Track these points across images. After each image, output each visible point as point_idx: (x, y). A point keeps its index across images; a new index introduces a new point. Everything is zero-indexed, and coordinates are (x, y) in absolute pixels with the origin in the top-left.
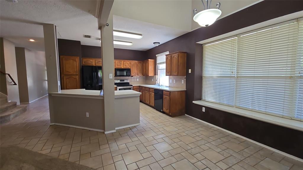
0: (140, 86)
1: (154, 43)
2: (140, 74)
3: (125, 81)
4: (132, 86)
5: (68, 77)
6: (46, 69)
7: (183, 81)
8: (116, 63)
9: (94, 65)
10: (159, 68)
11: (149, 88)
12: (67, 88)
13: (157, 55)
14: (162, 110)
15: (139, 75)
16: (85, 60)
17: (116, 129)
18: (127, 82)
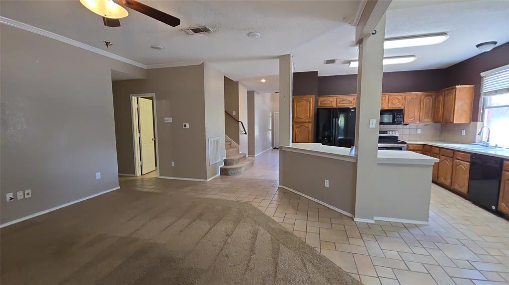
0: (424, 145)
1: (478, 46)
2: (426, 120)
3: (389, 134)
4: (405, 143)
5: (299, 125)
6: (271, 115)
9: (335, 107)
10: (488, 105)
11: (454, 151)
12: (297, 141)
13: (482, 74)
14: (494, 208)
15: (424, 122)
16: (321, 99)
17: (376, 218)
18: (394, 134)
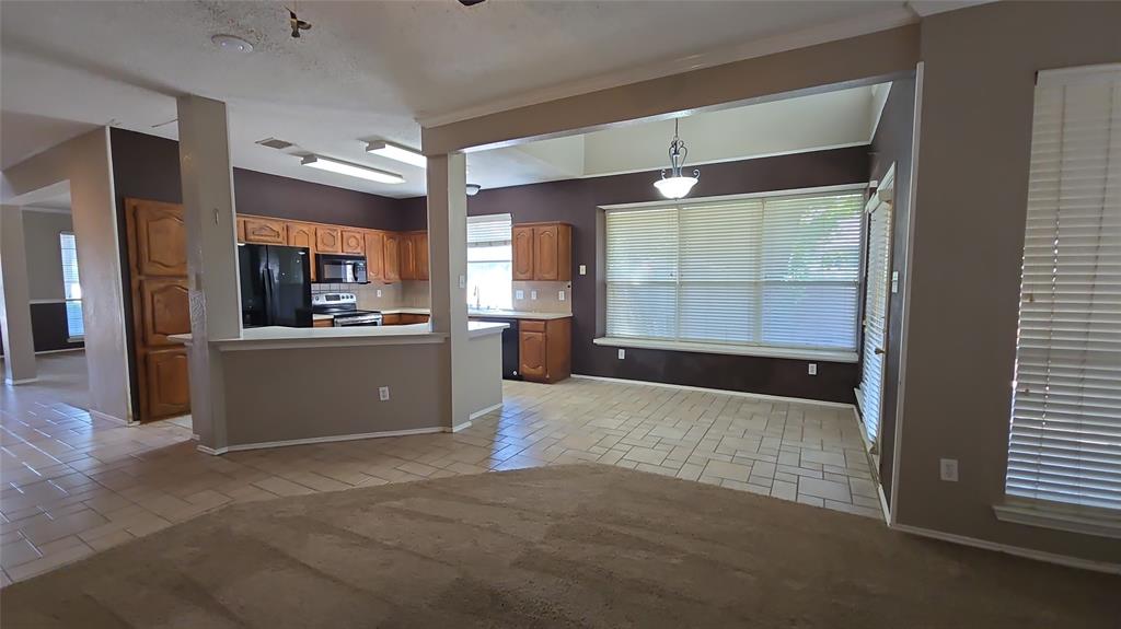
3: (343, 299)
7: (562, 294)
8: (319, 235)
14: (515, 373)
17: (472, 417)
18: (350, 300)
